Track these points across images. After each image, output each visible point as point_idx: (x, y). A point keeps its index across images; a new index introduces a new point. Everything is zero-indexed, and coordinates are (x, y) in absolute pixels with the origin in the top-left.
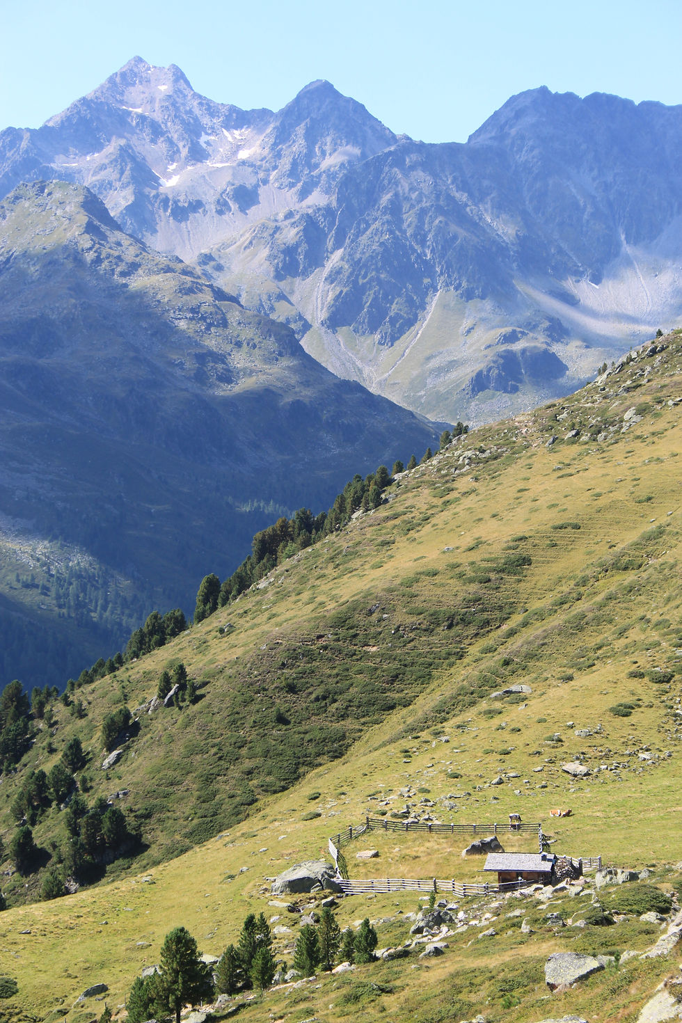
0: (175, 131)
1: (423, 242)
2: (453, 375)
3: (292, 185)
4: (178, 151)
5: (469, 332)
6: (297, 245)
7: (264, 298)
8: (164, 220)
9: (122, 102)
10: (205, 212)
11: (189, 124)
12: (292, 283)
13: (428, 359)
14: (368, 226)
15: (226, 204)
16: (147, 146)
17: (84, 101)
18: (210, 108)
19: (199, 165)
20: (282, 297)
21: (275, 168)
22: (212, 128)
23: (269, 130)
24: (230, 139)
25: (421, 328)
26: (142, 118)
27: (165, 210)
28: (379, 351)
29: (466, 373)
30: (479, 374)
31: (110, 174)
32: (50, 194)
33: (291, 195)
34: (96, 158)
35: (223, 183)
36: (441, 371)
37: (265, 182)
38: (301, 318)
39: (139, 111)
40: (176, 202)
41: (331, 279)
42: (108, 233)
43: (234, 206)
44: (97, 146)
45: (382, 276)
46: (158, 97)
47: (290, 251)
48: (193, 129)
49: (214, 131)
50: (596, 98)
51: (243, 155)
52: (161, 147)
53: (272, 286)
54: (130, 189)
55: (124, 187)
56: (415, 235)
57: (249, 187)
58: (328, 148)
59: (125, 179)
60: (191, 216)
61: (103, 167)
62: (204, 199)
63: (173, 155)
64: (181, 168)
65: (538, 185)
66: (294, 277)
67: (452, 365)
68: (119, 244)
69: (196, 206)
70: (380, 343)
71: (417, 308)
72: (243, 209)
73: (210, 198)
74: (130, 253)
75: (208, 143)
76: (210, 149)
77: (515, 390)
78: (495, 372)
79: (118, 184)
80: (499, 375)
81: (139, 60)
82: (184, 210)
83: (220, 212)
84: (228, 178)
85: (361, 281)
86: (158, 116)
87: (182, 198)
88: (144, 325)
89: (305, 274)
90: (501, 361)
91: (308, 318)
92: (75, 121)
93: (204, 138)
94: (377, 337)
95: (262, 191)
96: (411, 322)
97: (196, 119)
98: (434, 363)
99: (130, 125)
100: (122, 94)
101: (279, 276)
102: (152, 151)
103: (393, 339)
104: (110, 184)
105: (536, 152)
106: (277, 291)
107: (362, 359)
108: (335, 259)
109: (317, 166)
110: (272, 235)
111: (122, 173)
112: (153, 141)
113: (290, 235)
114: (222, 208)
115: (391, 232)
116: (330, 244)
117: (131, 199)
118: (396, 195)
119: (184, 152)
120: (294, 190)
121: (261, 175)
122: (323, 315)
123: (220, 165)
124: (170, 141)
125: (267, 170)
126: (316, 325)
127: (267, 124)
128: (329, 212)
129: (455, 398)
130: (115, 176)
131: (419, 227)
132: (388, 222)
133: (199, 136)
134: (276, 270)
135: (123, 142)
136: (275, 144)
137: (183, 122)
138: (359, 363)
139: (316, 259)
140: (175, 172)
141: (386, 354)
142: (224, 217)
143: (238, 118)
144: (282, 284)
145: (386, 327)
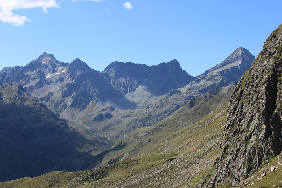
0: (50, 67)
1: (90, 91)
2: (91, 117)
3: (70, 78)
4: (51, 71)
5: (96, 109)
6: (67, 91)
7: (59, 101)
8: (45, 84)
9: (41, 61)
10: (53, 83)
11: (53, 65)
12: (65, 98)
13: (88, 114)
14: (80, 88)
15: (57, 81)
16: (44, 70)
17: (33, 61)
18: (58, 62)
19: (54, 73)
20: (63, 101)
21: (68, 74)
22: (58, 66)
23: (67, 67)
24: (61, 68)
25: (88, 108)
26: (44, 64)
27: (46, 83)
28: (79, 112)
29: (93, 117)
30: (95, 118)
31: (36, 75)
32: (13, 85)
33: (70, 80)
34: (34, 72)
35: (57, 77)
36: (90, 116)
37: (66, 77)
38: (66, 105)
39: (44, 63)
40: (48, 81)
41: (72, 98)
42: (22, 93)
43: (59, 82)
44: (35, 70)
45: (81, 98)
46: (48, 60)
47: (65, 92)
48: (54, 66)
49: (58, 67)
50: (128, 63)
51: (63, 71)
52: (47, 69)
53: (61, 99)
54: (39, 78)
55: (38, 78)
56: (88, 90)
57: (62, 78)
58: (78, 71)
59: (38, 77)
60: (50, 84)
61: (35, 74)
62: (53, 80)
63: (49, 72)
64: (50, 74)
65: (114, 80)
66: (65, 97)
67: (92, 115)
68: (24, 95)
69: (52, 82)
70: (80, 110)
71: (87, 104)
72: (60, 83)
73: (54, 80)
74: (26, 97)
75: (56, 69)
76: (57, 70)
77: (102, 121)
78: (98, 117)
79: (37, 77)
80: (99, 118)
81: (45, 53)
82: (49, 82)
83: (56, 83)
84: (58, 76)
85: (77, 98)
86: (47, 64)
87: (49, 80)
88: (25, 111)
89: (68, 97)
90: (100, 115)
91: (67, 105)
92: (31, 65)
93: (56, 68)
94: (79, 109)
95: (65, 79)
96: (86, 106)
97: (55, 65)
98: (89, 115)
99: (42, 65)
100: (41, 59)
101: (63, 97)
102: (45, 70)
103: (82, 109)
104: (36, 77)
105: (114, 74)
106: (62, 100)
107: (76, 113)
108: (73, 94)
109: (75, 74)
110: (63, 89)
111: (38, 75)
112: (46, 69)
113: (66, 89)
114: (57, 82)
115: (84, 89)
116: (73, 91)
117: (39, 80)
118: (86, 82)
119: (52, 71)
120: (71, 79)
121: (65, 76)
122: (70, 105)
123: (58, 74)
124: (49, 69)
125: (66, 75)
126: (68, 107)
127: (68, 66)
128: (73, 85)
129: (91, 122)
130: (37, 76)
131: (89, 88)
132: (83, 87)
133: (55, 68)
134: (63, 96)
135: (39, 69)
136: (68, 70)
137: (52, 65)
138: (75, 114)
139: (70, 94)
140: (49, 75)
141: (81, 112)
142: (57, 84)
143: (62, 64)
144: (63, 98)
145: (81, 107)
